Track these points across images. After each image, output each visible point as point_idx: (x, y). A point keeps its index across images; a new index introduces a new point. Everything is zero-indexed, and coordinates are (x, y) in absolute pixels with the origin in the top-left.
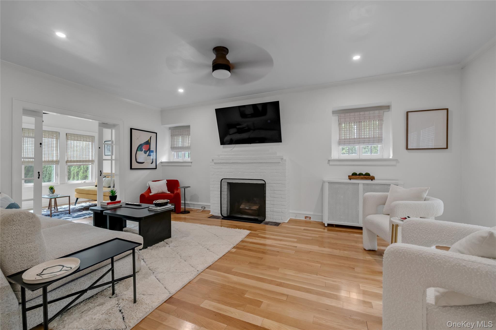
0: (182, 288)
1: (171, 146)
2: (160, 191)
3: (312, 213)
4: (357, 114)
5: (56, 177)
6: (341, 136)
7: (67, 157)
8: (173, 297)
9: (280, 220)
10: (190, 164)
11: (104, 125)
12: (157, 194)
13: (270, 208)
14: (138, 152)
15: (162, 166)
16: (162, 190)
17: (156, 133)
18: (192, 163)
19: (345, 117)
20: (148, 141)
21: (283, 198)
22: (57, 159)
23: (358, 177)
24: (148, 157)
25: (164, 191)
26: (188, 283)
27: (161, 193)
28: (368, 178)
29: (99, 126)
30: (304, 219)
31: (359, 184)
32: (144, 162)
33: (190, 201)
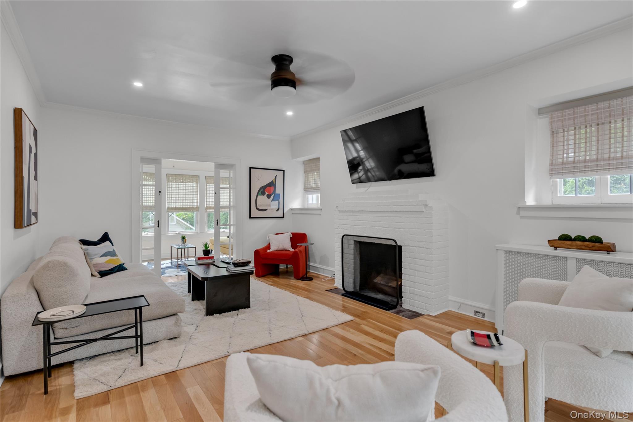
0: (194, 365)
1: (304, 187)
2: (281, 247)
3: (487, 307)
4: (590, 108)
5: (197, 225)
6: (554, 157)
7: (206, 203)
8: (176, 373)
9: (424, 309)
10: (319, 212)
11: (220, 166)
12: (276, 251)
13: (409, 287)
14: (258, 196)
15: (292, 213)
16: (283, 246)
17: (284, 171)
18: (322, 210)
19: (562, 117)
20: (272, 181)
21: (428, 273)
22: (197, 205)
23: (570, 245)
24: (272, 202)
25: (286, 248)
26: (205, 363)
27: (283, 250)
28: (592, 247)
29: (215, 168)
30: (472, 315)
31: (568, 258)
32: (267, 210)
33: (320, 263)
